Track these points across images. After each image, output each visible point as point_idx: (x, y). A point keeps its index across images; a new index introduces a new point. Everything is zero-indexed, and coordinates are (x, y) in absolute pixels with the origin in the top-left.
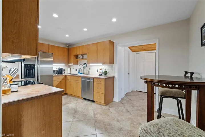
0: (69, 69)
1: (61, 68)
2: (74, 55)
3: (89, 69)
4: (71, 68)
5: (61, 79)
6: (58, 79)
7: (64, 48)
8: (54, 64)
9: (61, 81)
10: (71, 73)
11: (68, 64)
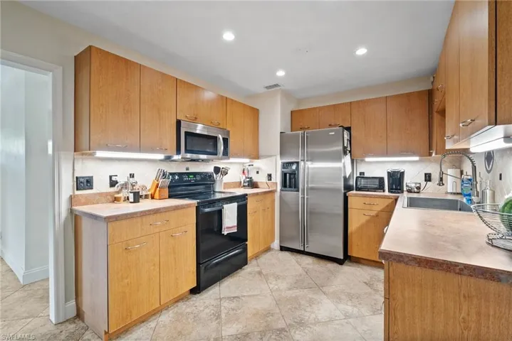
4: (462, 172)
5: (379, 208)
8: (368, 156)
10: (460, 193)
11: (430, 154)
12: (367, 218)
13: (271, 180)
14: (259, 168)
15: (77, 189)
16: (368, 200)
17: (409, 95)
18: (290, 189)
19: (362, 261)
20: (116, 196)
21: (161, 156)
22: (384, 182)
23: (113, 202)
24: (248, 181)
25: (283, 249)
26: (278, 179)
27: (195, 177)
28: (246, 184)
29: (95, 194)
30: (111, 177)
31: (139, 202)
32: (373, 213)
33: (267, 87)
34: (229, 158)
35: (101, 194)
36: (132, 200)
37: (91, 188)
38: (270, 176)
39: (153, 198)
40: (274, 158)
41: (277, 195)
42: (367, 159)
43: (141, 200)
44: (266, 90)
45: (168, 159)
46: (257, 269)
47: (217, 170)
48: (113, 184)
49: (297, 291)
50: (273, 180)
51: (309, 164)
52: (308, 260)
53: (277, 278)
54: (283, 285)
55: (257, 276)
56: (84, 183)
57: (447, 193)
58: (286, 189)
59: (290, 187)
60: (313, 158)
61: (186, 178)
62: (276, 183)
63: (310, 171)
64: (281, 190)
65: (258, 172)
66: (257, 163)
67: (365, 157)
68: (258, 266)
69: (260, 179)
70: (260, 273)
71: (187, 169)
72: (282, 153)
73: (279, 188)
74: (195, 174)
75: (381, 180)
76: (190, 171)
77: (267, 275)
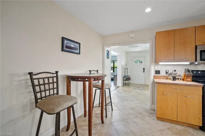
15: (156, 74)
20: (168, 77)
21: (188, 63)
23: (167, 79)
29: (161, 76)
30: (166, 71)
35: (162, 76)
36: (172, 79)
37: (159, 74)
39: (184, 80)
45: (192, 64)
48: (167, 73)
56: (158, 72)
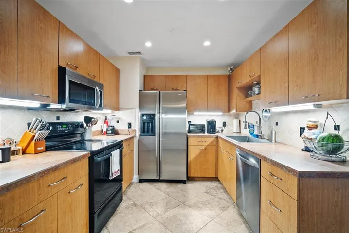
0: (236, 122)
1: (211, 119)
2: (240, 89)
3: (277, 124)
4: (240, 121)
5: (206, 144)
6: (200, 143)
7: (219, 77)
8: (196, 111)
9: (205, 149)
10: (240, 133)
11: (229, 111)
12: (200, 150)
13: (131, 128)
14: (119, 119)
16: (200, 139)
17: (219, 76)
18: (147, 134)
19: (196, 179)
21: (37, 104)
22: (205, 127)
24: (111, 129)
25: (141, 181)
26: (137, 126)
27: (68, 126)
28: (110, 132)
31: (9, 160)
32: (204, 147)
33: (129, 53)
34: (102, 110)
38: (130, 125)
39: (24, 153)
40: (133, 111)
41: (136, 141)
42: (195, 113)
43: (12, 158)
44: (128, 55)
45: (44, 107)
46: (131, 202)
47: (88, 120)
49: (172, 211)
50: (132, 128)
51: (163, 116)
52: (163, 186)
53: (151, 205)
54: (160, 210)
55: (134, 208)
57: (234, 133)
58: (145, 134)
59: (148, 133)
60: (167, 111)
61: (60, 128)
62: (135, 130)
63: (164, 120)
64: (140, 135)
65: (118, 122)
66: (118, 114)
67: (194, 111)
68: (130, 199)
69: (121, 127)
70: (135, 205)
71: (58, 118)
72: (141, 107)
73: (138, 133)
74: (67, 124)
75: (204, 126)
76: (61, 121)
77: (141, 204)
